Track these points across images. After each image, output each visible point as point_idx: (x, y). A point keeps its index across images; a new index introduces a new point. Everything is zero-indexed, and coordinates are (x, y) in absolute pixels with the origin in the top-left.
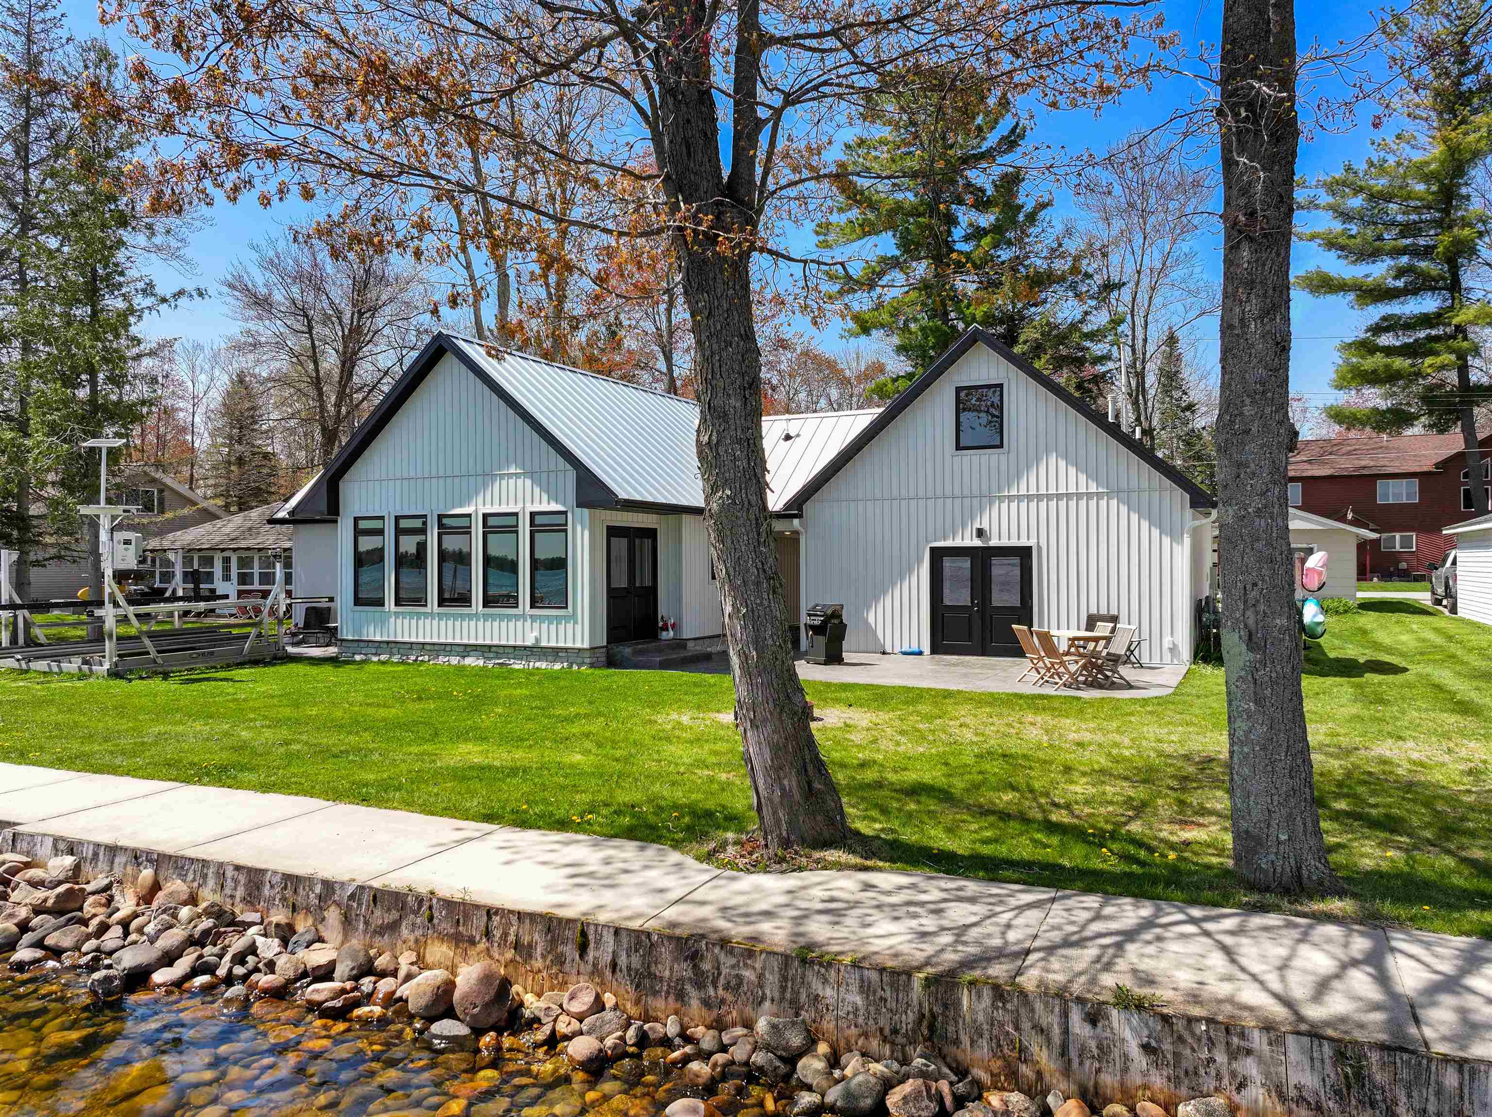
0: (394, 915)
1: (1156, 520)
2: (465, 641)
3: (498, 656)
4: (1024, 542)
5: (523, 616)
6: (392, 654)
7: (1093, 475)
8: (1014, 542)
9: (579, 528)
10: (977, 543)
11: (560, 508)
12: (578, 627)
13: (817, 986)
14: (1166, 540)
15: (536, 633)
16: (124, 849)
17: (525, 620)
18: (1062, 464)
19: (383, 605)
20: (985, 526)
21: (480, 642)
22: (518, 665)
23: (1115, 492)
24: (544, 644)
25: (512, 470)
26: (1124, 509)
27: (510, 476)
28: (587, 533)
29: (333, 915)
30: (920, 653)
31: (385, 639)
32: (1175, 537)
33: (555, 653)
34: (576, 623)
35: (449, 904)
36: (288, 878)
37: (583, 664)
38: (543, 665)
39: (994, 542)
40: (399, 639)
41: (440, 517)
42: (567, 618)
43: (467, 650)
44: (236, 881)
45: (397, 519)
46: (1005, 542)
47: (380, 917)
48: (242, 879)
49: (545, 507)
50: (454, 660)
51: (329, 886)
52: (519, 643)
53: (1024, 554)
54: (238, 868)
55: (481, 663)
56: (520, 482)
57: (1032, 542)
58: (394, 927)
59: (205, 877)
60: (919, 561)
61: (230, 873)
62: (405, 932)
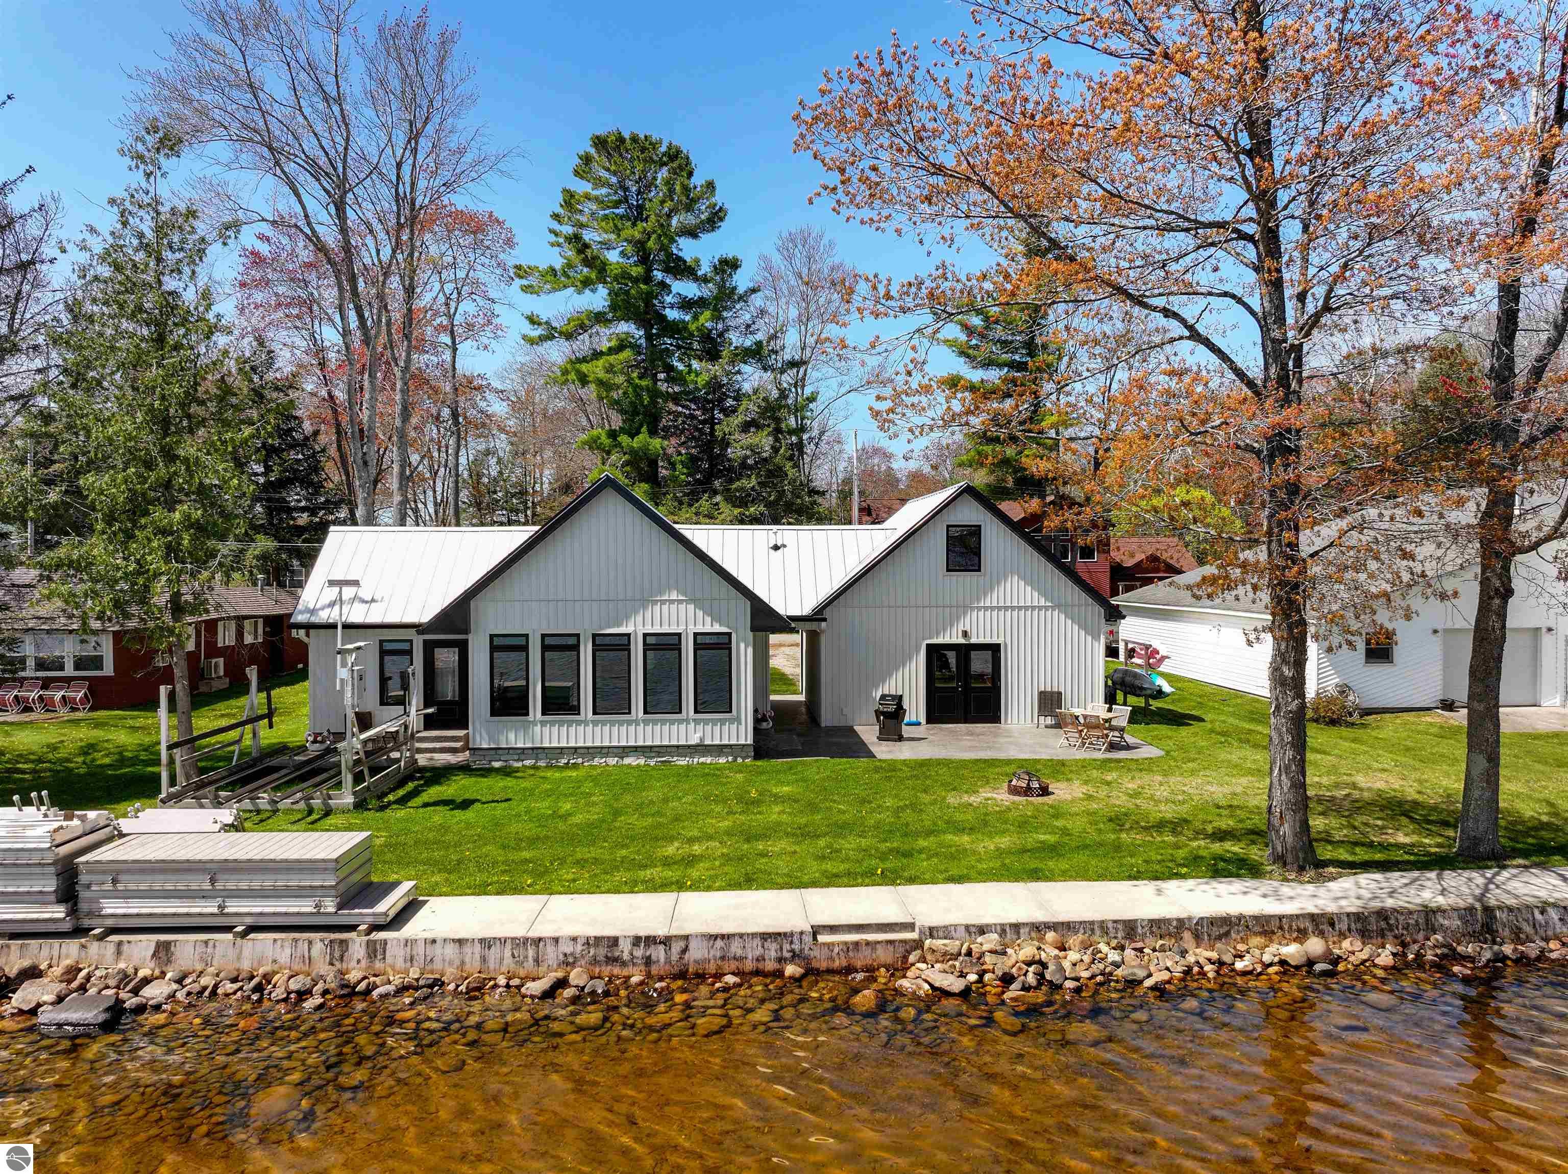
0: (1226, 929)
1: (1083, 626)
2: (623, 743)
3: (659, 754)
4: (995, 641)
5: (687, 721)
6: (537, 759)
7: (1044, 593)
8: (988, 641)
9: (742, 646)
10: (962, 641)
11: (725, 630)
12: (742, 728)
13: (1441, 920)
14: (1089, 638)
15: (699, 735)
16: (1025, 924)
17: (688, 723)
18: (1022, 583)
19: (527, 714)
20: (968, 628)
21: (640, 743)
22: (683, 762)
23: (1057, 606)
24: (708, 742)
25: (674, 596)
26: (1062, 616)
27: (672, 602)
28: (750, 650)
29: (1187, 935)
30: (919, 724)
31: (529, 745)
32: (1096, 637)
33: (720, 750)
34: (739, 723)
35: (1256, 918)
36: (1152, 922)
37: (747, 757)
38: (709, 760)
39: (974, 640)
40: (546, 745)
41: (594, 636)
42: (731, 721)
43: (625, 751)
44: (1116, 929)
45: (543, 636)
46: (981, 640)
47: (1216, 931)
48: (1120, 926)
49: (708, 629)
50: (612, 761)
51: (1180, 921)
52: (682, 742)
53: (995, 649)
54: (1115, 922)
55: (642, 761)
56: (682, 607)
57: (1000, 641)
58: (1227, 934)
59: (1093, 930)
60: (918, 651)
61: (1110, 925)
62: (1233, 935)
